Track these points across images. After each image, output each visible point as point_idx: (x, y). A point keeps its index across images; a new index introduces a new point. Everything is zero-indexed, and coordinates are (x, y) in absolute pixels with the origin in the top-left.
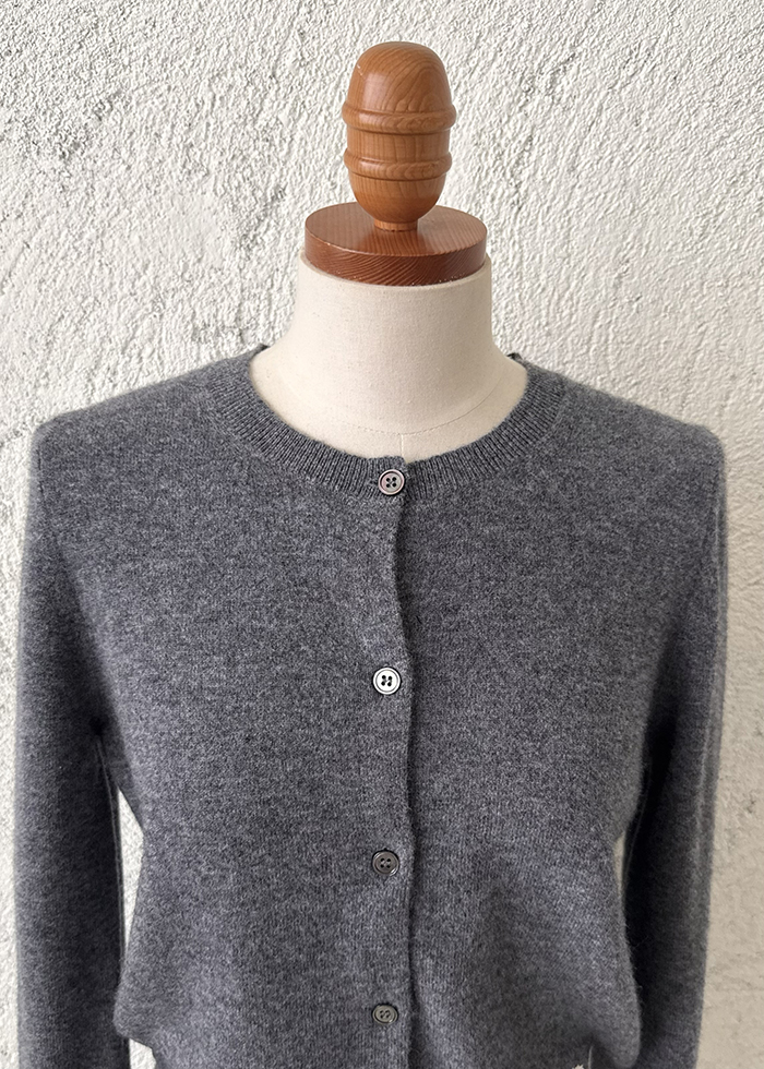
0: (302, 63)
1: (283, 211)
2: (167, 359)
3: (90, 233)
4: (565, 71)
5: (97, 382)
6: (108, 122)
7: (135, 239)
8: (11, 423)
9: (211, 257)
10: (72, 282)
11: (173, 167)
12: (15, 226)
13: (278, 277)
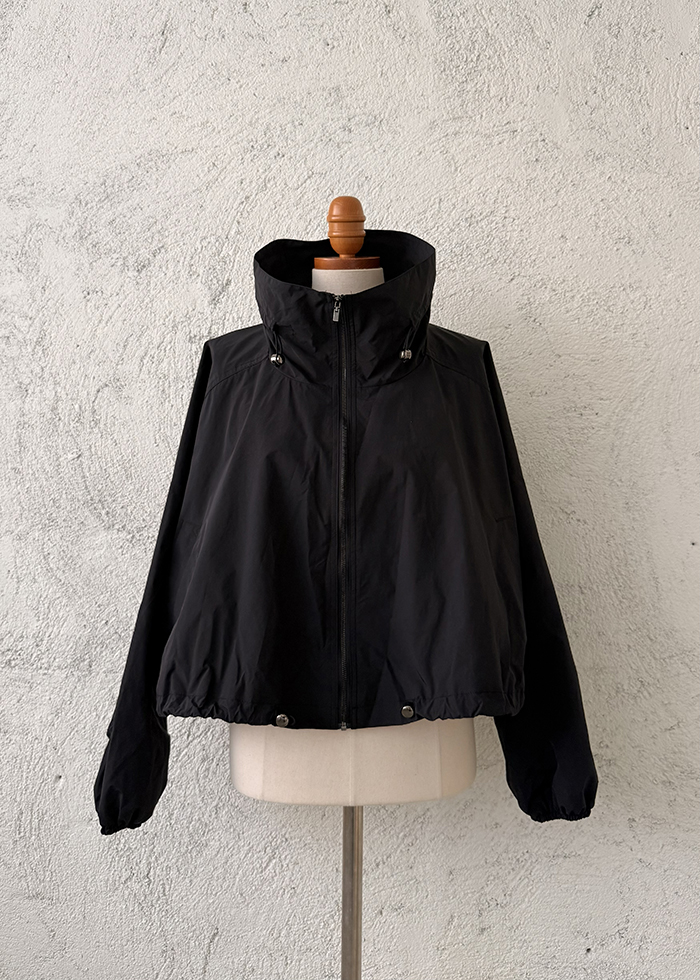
0: (238, 233)
1: (230, 289)
2: (177, 351)
3: (147, 300)
5: (145, 361)
6: (158, 257)
7: (166, 301)
8: (104, 380)
9: (198, 309)
10: (137, 320)
11: (184, 274)
12: (115, 299)
13: (228, 315)
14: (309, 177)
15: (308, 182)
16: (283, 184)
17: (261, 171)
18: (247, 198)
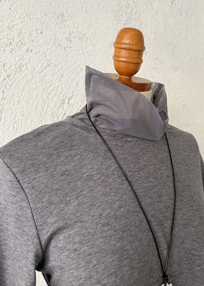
4: (71, 99)
14: (48, 66)
15: (48, 68)
16: (32, 69)
17: (17, 59)
18: (8, 76)
